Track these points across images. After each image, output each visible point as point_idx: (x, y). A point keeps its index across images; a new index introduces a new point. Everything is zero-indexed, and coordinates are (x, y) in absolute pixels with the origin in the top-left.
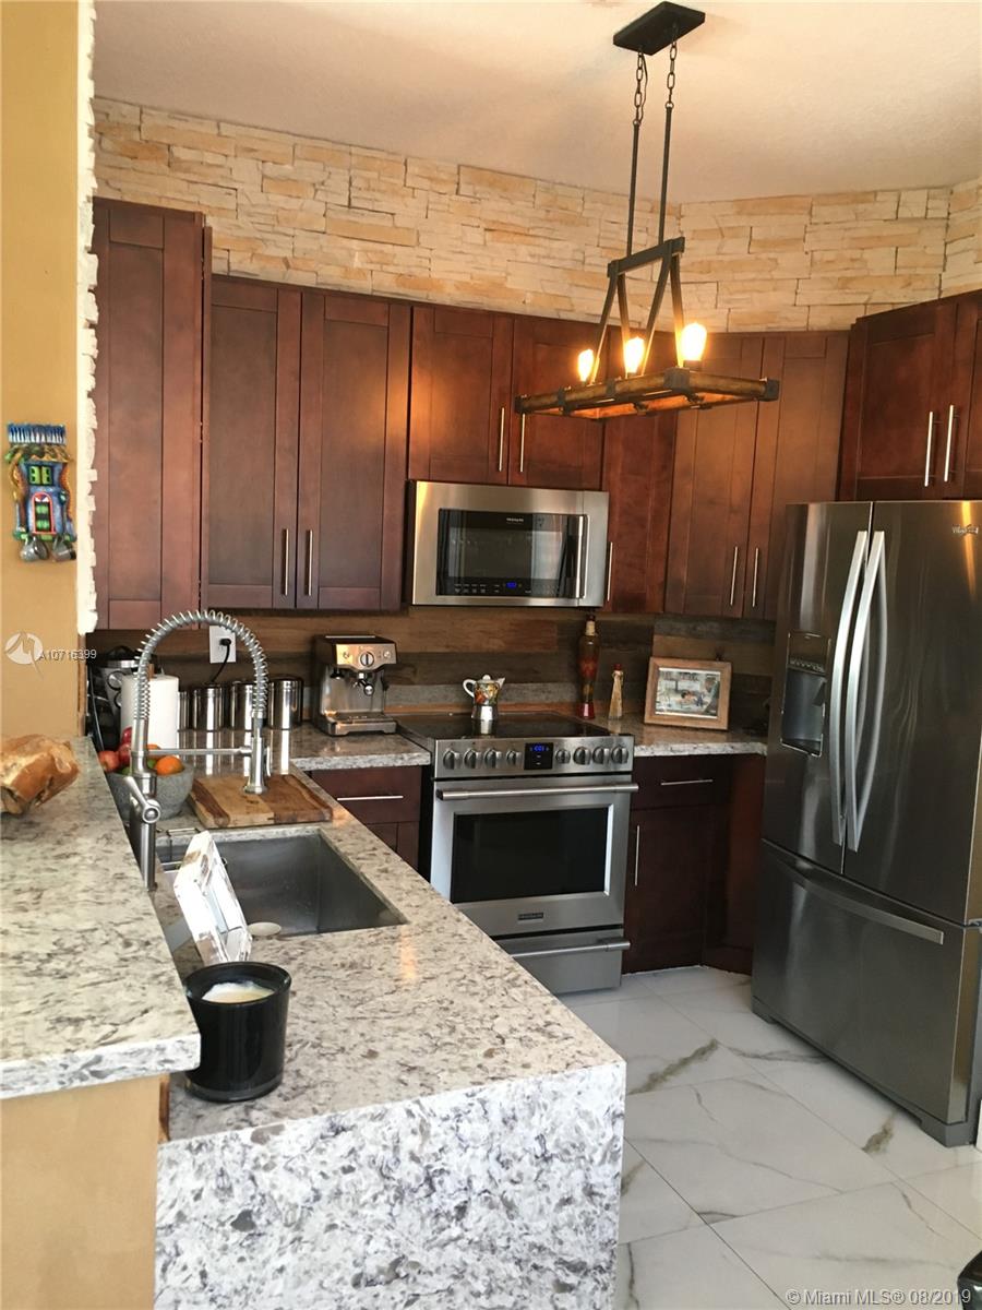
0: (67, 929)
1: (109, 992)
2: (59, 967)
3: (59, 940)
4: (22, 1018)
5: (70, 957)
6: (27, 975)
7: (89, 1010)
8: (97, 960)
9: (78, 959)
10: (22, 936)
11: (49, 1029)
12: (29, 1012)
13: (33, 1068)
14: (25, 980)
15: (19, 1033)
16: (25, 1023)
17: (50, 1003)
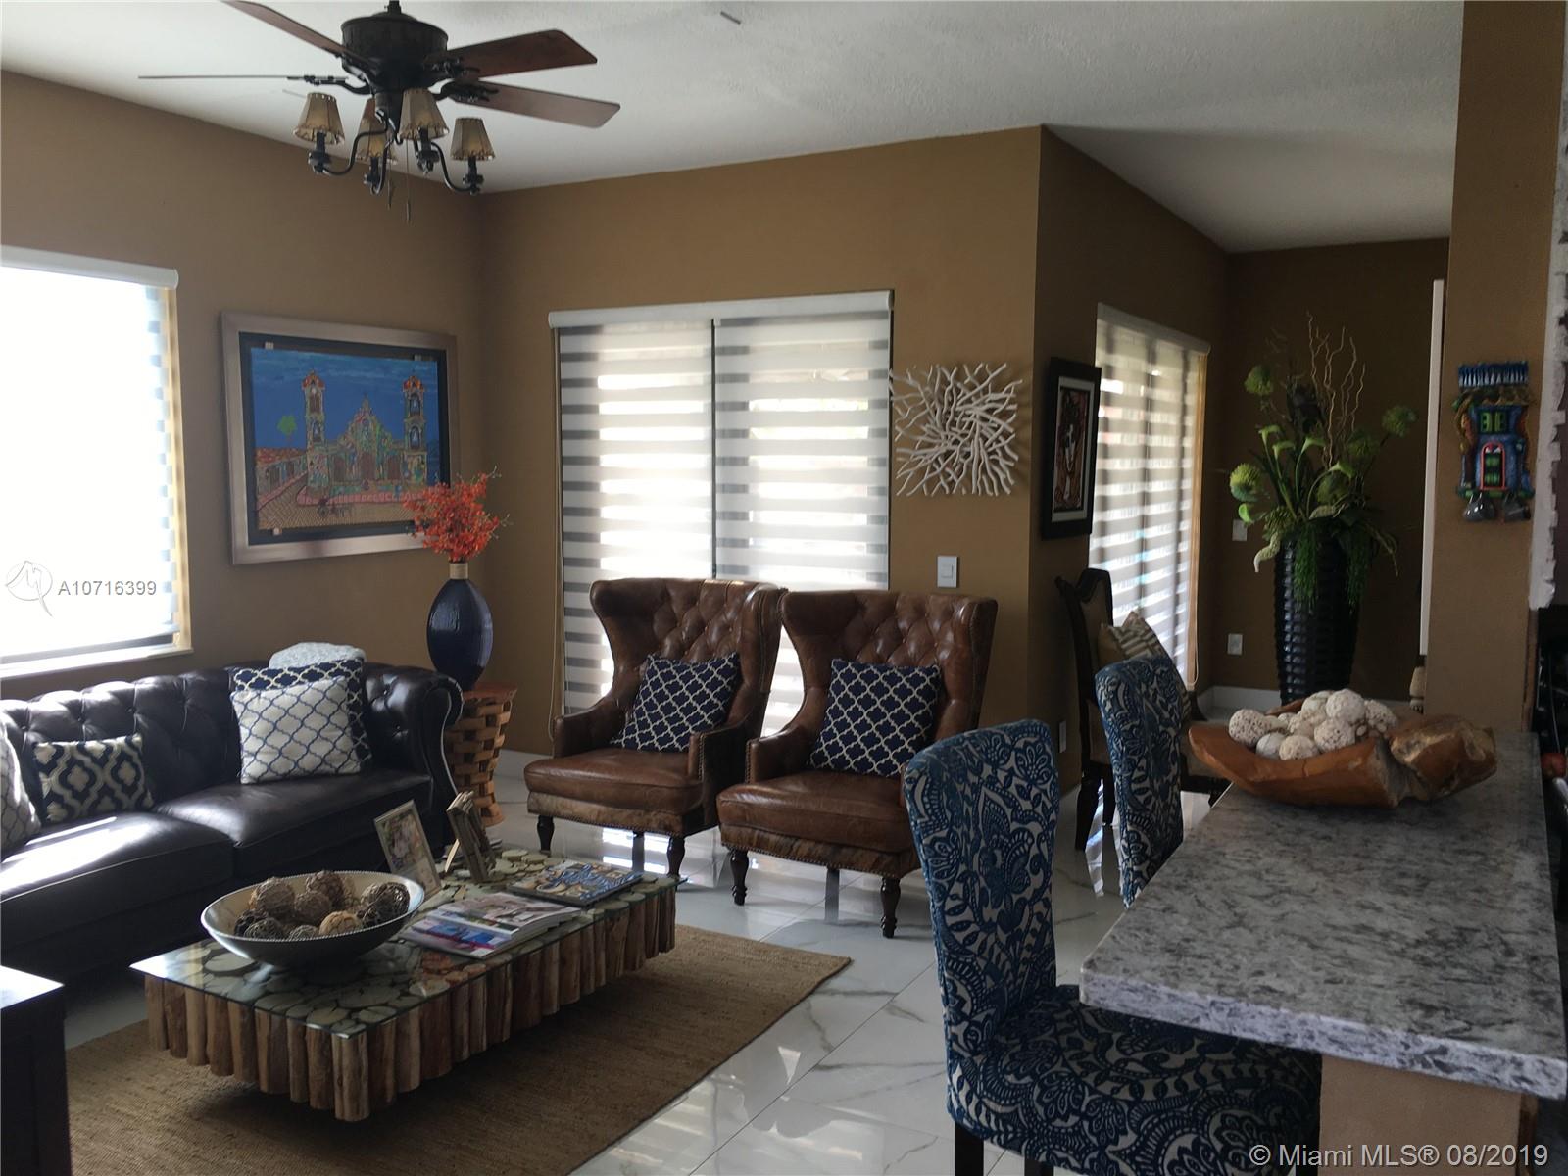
0: (1445, 923)
1: (1472, 992)
2: (1427, 955)
3: (1434, 930)
4: (1373, 989)
5: (1440, 949)
6: (1389, 953)
7: (1447, 1003)
8: (1471, 960)
9: (1449, 953)
10: (1395, 917)
11: (1396, 1006)
12: (1381, 986)
13: (1372, 1035)
14: (1385, 956)
15: (1366, 1000)
16: (1374, 994)
17: (1406, 985)
